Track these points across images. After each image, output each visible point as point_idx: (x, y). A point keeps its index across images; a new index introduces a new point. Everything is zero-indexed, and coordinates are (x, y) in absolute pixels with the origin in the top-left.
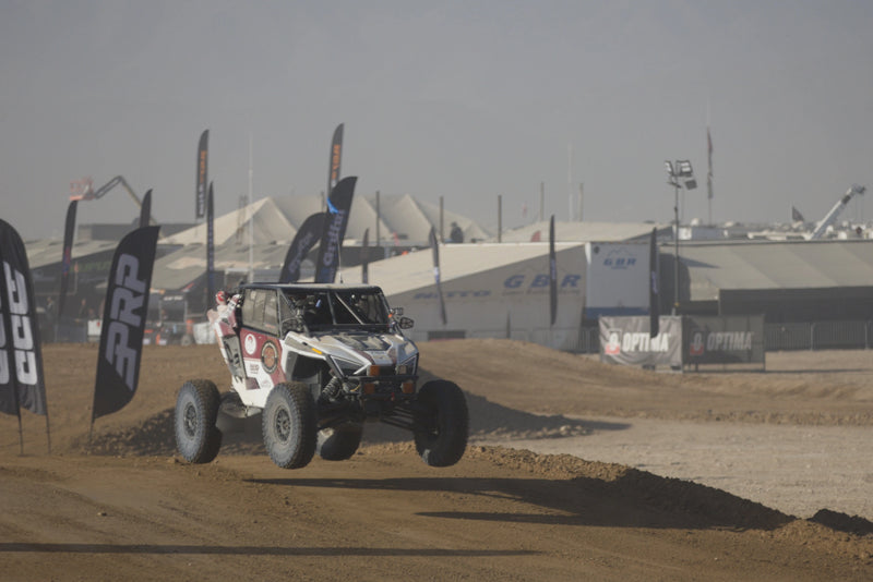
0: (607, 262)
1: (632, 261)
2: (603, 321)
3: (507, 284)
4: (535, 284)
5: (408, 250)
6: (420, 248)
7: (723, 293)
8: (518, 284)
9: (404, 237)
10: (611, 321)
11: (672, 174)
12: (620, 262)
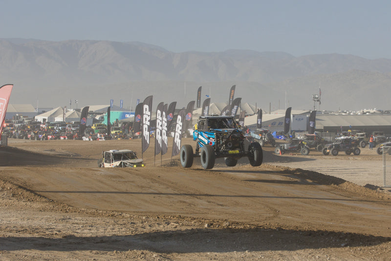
0: (296, 119)
1: (302, 119)
2: (296, 133)
3: (272, 124)
4: (279, 124)
5: (248, 116)
6: (251, 115)
7: (324, 127)
8: (275, 124)
9: (246, 113)
10: (298, 133)
11: (314, 98)
12: (299, 119)
